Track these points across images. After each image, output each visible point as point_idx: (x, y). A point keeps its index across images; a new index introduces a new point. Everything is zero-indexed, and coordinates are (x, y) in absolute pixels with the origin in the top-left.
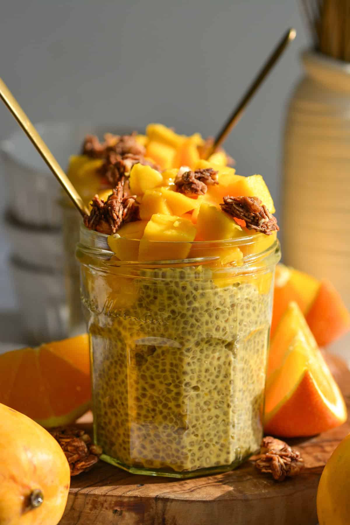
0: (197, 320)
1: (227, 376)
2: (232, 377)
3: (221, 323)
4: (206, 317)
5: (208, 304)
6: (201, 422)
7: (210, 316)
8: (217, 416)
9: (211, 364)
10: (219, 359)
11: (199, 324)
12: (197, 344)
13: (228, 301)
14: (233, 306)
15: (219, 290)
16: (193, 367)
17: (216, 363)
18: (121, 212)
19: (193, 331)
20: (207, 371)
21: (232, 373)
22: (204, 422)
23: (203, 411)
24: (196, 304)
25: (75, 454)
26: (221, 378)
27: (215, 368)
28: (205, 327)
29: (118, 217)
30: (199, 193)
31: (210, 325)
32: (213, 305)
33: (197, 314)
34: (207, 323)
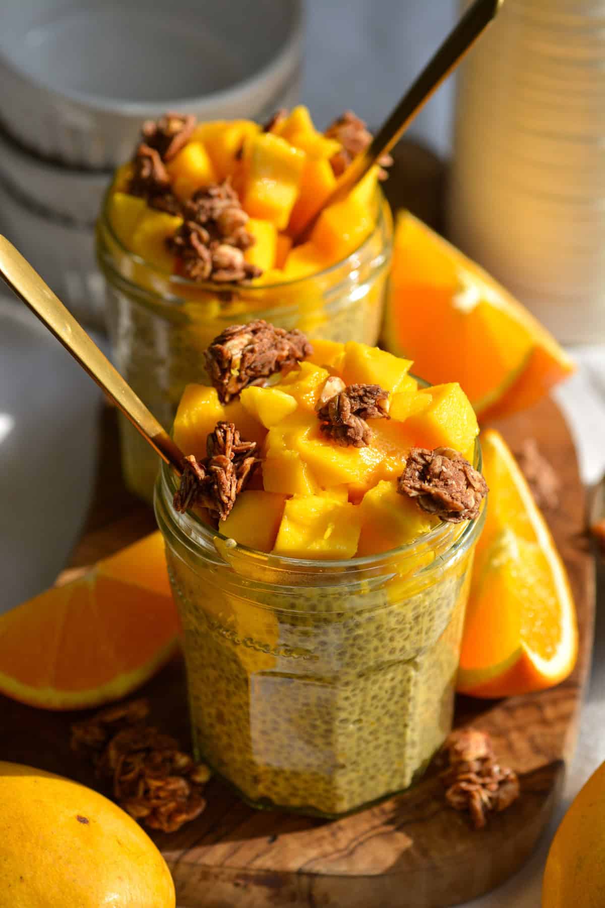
0: (360, 649)
1: (404, 694)
2: (412, 694)
3: (398, 643)
4: (375, 643)
5: (378, 628)
6: (364, 755)
7: (381, 640)
8: (388, 742)
9: (380, 688)
10: (393, 679)
11: (364, 652)
12: (360, 675)
13: (410, 615)
14: (417, 618)
15: (395, 607)
16: (353, 700)
17: (388, 685)
18: (234, 489)
19: (353, 662)
20: (374, 697)
21: (412, 689)
22: (368, 754)
23: (367, 742)
24: (360, 632)
25: (170, 801)
26: (395, 698)
27: (386, 692)
28: (372, 654)
29: (229, 498)
30: (359, 445)
31: (381, 651)
32: (386, 627)
33: (361, 642)
34: (376, 649)
